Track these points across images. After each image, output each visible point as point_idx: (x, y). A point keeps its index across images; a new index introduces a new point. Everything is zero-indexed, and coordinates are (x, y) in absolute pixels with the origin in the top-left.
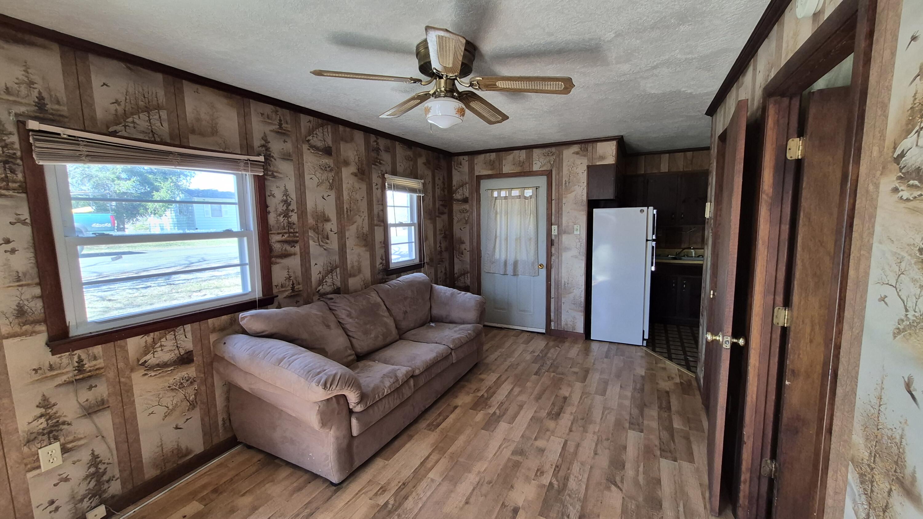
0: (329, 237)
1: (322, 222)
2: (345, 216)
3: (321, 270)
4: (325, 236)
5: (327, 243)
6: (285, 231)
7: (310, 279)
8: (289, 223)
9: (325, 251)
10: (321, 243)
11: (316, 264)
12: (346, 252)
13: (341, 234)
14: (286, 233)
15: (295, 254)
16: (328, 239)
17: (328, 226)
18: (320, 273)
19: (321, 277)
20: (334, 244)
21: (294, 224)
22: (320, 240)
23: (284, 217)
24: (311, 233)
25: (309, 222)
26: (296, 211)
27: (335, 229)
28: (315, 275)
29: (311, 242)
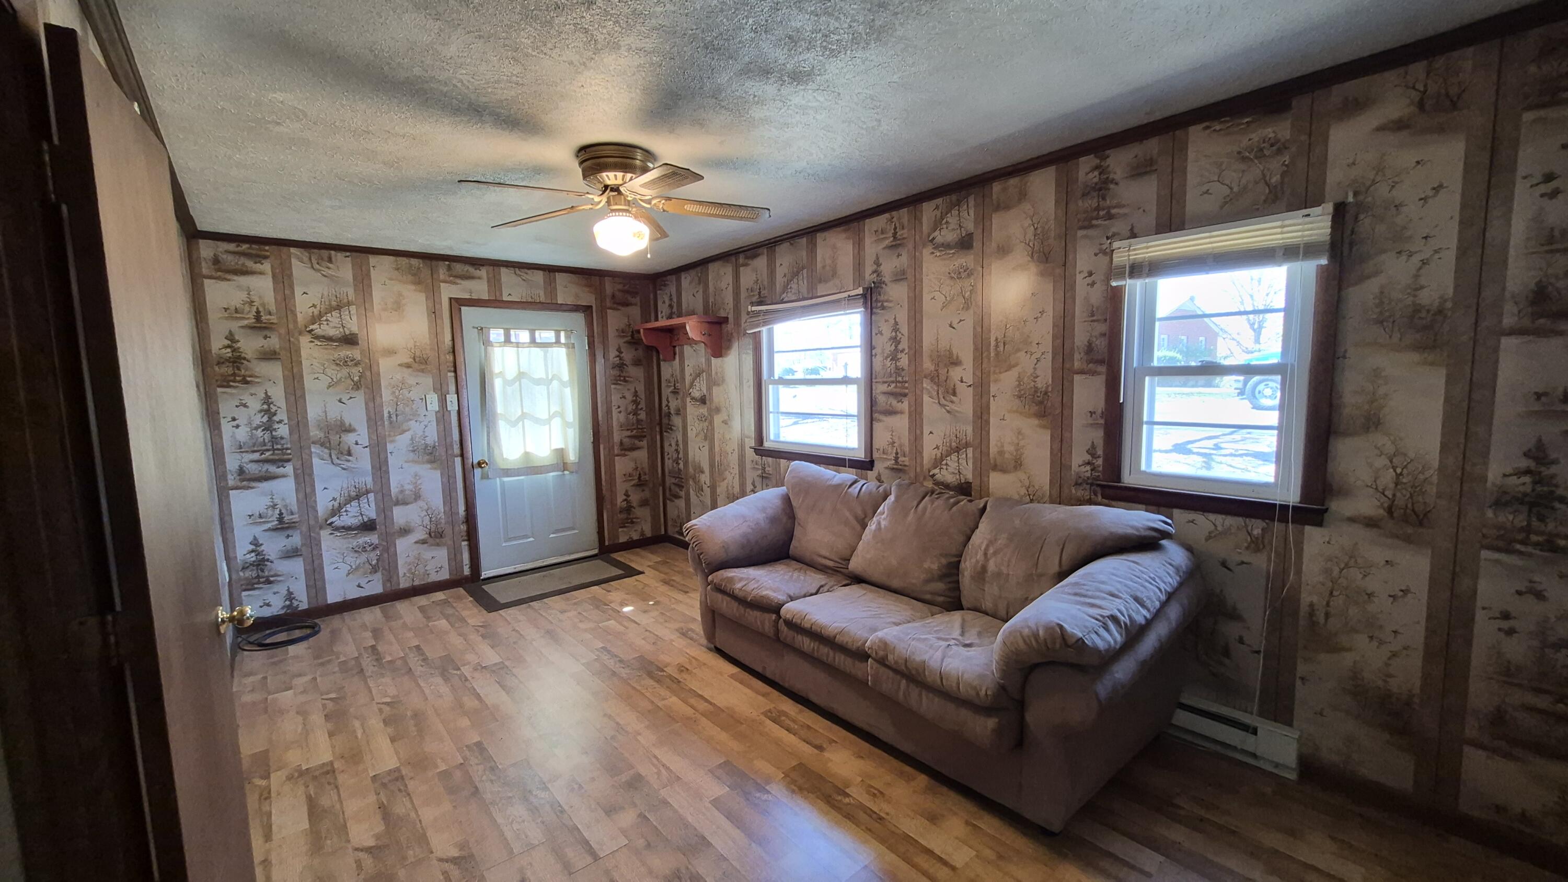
0: (957, 391)
1: (946, 366)
2: (992, 354)
3: (940, 444)
4: (951, 391)
5: (952, 402)
6: (892, 379)
7: (921, 453)
8: (897, 368)
9: (948, 415)
10: (943, 401)
11: (931, 433)
12: (988, 422)
13: (981, 389)
14: (893, 382)
15: (902, 413)
16: (954, 394)
17: (956, 373)
18: (937, 447)
19: (939, 455)
20: (966, 403)
21: (903, 370)
22: (941, 396)
23: (891, 360)
24: (927, 384)
25: (925, 366)
26: (907, 351)
27: (969, 379)
28: (929, 452)
29: (926, 398)
